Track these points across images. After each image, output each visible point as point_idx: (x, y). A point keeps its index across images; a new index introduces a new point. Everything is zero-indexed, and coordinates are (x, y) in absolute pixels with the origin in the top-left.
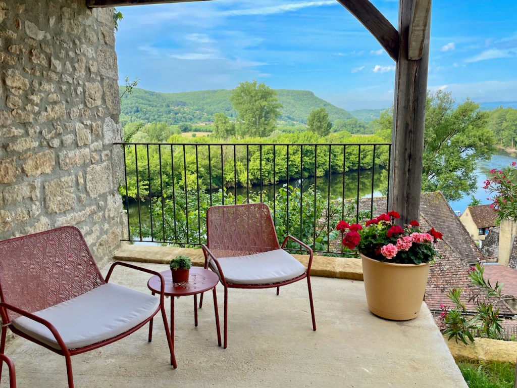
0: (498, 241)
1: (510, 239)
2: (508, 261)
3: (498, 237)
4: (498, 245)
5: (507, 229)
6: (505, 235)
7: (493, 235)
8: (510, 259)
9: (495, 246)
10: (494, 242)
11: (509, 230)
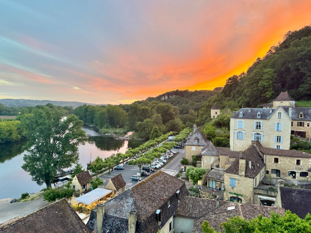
0: (96, 217)
1: (102, 216)
2: (102, 228)
3: (96, 214)
4: (96, 219)
5: (100, 211)
6: (99, 214)
7: (93, 213)
8: (103, 226)
9: (95, 220)
10: (94, 218)
11: (101, 212)
